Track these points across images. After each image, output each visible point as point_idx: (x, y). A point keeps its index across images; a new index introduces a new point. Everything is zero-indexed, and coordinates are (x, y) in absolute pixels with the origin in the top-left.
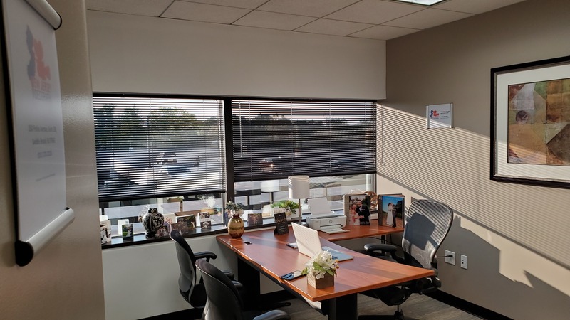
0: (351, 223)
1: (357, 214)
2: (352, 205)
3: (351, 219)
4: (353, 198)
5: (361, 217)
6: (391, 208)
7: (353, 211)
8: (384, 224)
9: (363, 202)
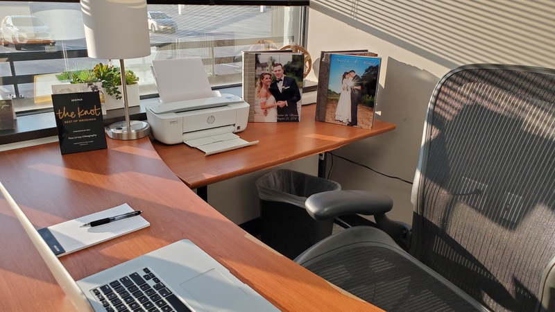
0: (257, 118)
1: (272, 98)
2: (262, 77)
3: (258, 109)
4: (263, 59)
5: (282, 103)
6: (350, 82)
7: (264, 90)
8: (329, 118)
9: (287, 69)
